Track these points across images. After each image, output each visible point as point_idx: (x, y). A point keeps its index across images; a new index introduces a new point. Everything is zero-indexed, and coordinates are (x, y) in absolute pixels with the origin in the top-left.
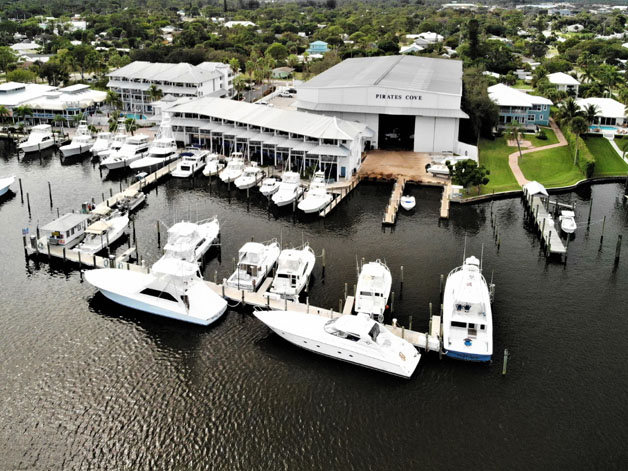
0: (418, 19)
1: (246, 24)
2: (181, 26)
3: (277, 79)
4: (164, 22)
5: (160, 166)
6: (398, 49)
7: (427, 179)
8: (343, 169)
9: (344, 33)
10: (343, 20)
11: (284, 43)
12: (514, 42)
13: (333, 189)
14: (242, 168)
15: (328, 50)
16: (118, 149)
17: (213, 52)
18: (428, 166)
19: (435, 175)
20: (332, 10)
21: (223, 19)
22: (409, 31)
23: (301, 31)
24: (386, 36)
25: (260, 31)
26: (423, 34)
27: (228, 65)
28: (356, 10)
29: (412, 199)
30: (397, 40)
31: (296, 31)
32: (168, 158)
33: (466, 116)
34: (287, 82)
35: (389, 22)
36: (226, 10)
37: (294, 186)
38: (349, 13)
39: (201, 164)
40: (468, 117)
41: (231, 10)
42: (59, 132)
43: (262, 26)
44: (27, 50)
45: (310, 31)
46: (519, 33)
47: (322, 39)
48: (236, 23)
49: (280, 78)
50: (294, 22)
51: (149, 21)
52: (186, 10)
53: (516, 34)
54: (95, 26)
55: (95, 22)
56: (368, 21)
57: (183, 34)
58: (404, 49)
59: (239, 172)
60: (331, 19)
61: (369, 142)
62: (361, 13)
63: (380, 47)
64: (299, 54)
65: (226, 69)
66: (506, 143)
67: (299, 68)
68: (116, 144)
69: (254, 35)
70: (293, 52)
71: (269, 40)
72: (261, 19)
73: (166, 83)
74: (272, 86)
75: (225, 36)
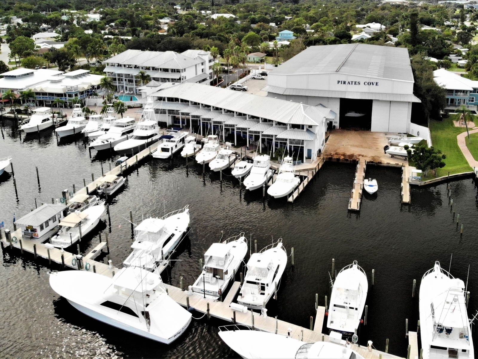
0: (364, 12)
1: (227, 16)
2: (176, 18)
3: (251, 62)
4: (162, 14)
5: (142, 147)
6: (351, 37)
7: (386, 161)
8: (309, 151)
9: (305, 23)
10: (305, 13)
11: (258, 32)
12: (442, 31)
13: (300, 171)
14: (217, 150)
15: (294, 38)
16: (107, 130)
17: (198, 41)
18: (386, 148)
19: (393, 156)
20: (296, 5)
21: (210, 12)
22: (358, 22)
23: (272, 22)
24: (340, 26)
25: (239, 22)
26: (369, 24)
27: (209, 52)
28: (315, 4)
29: (374, 182)
30: (348, 29)
31: (268, 22)
32: (150, 140)
33: (418, 100)
34: (260, 66)
35: (342, 14)
36: (213, 5)
37: (264, 171)
38: (310, 7)
39: (180, 145)
40: (420, 101)
41: (217, 5)
42: (58, 113)
43: (240, 18)
44: (48, 38)
45: (279, 21)
46: (445, 23)
47: (289, 29)
48: (220, 15)
49: (254, 62)
50: (266, 14)
51: (151, 14)
52: (182, 5)
53: (443, 25)
54: (107, 19)
55: (107, 14)
56: (325, 14)
57: (176, 24)
58: (355, 37)
59: (213, 154)
60: (295, 12)
61: (331, 123)
62: (319, 8)
63: (336, 35)
64: (270, 40)
65: (207, 56)
66: (452, 124)
67: (269, 53)
68: (106, 126)
69: (233, 26)
70: (265, 39)
71: (246, 29)
72: (240, 12)
73: (154, 69)
74: (247, 70)
75: (210, 26)
